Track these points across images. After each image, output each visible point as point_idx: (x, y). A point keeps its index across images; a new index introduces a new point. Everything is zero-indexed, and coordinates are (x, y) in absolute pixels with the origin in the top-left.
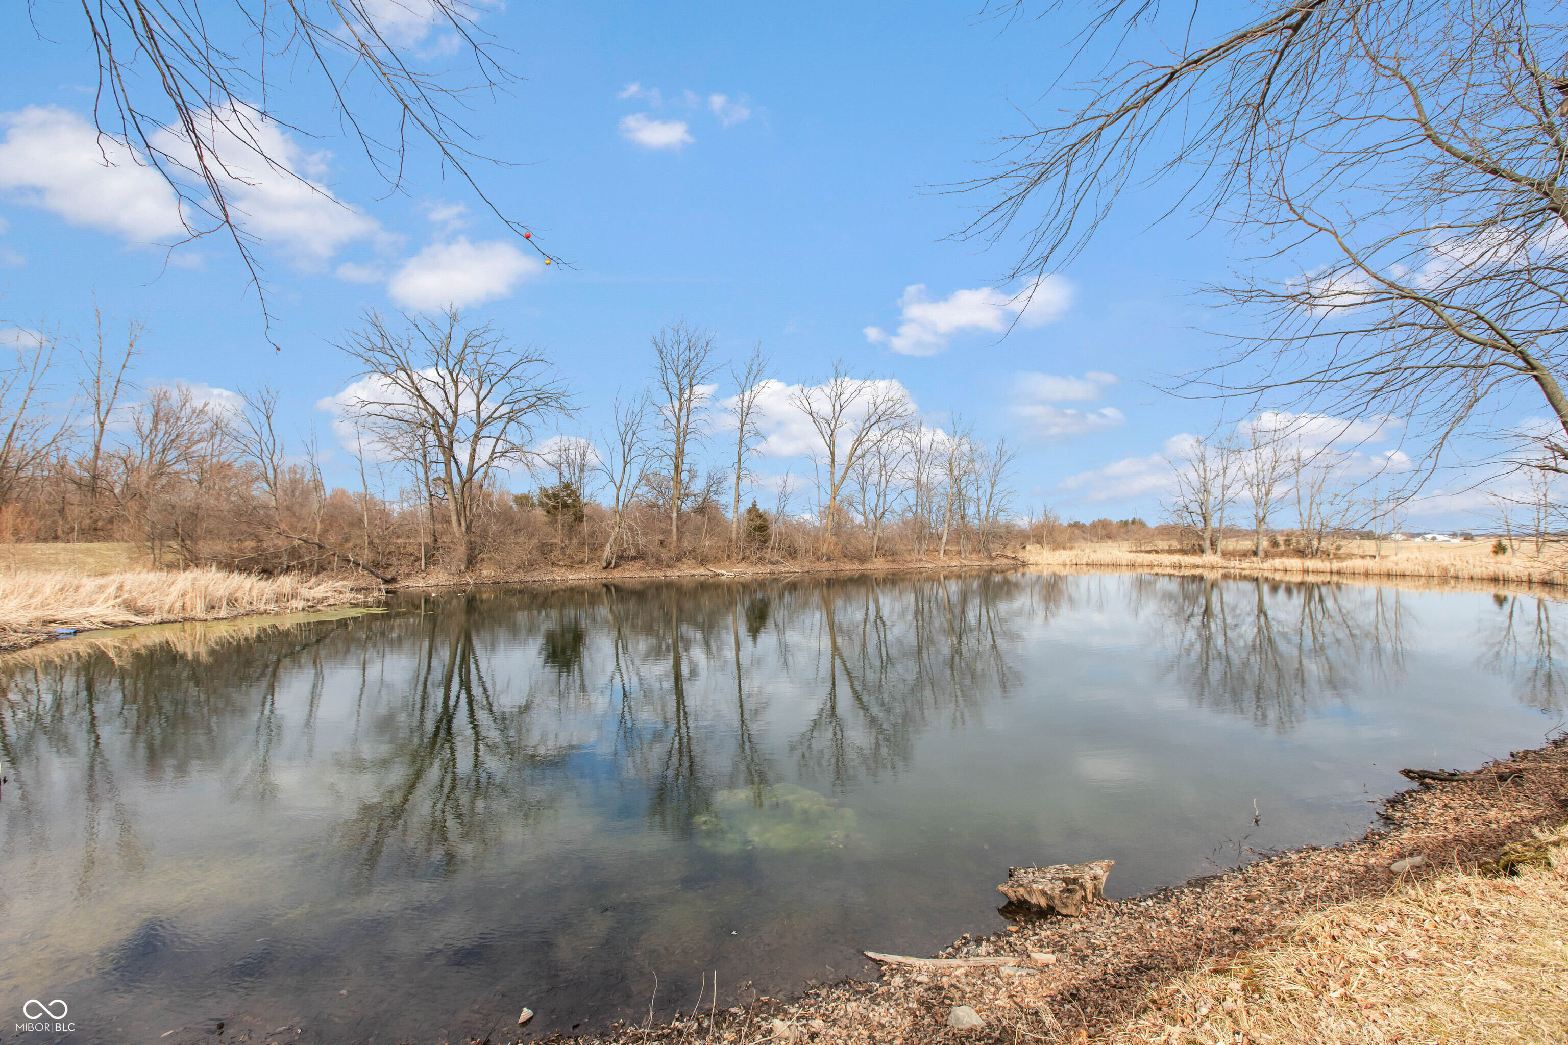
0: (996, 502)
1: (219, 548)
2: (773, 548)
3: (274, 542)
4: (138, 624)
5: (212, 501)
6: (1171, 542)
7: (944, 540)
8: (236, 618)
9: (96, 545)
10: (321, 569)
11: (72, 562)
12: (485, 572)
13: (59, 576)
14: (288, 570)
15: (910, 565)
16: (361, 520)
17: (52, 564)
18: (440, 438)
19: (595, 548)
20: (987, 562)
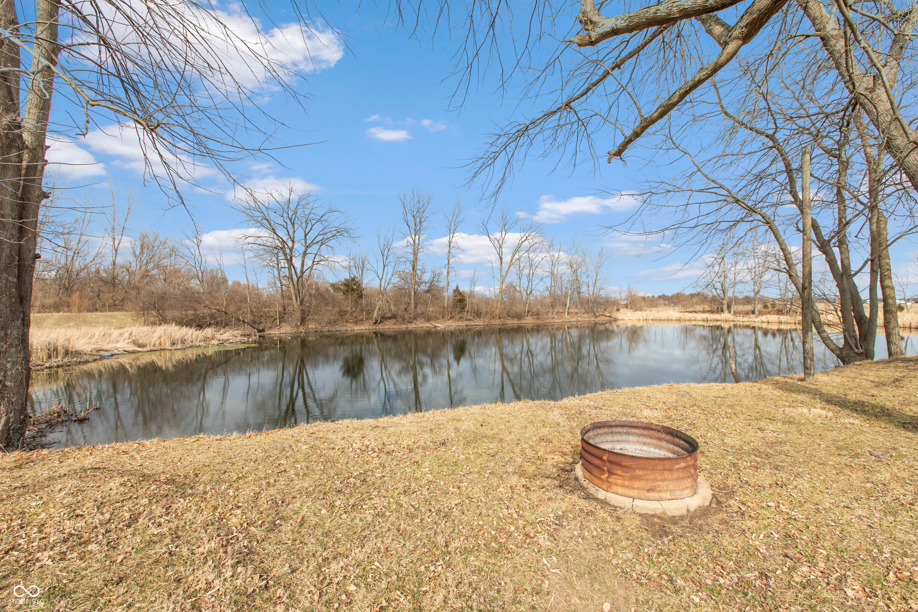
0: (598, 285)
1: (176, 314)
2: (468, 312)
3: (203, 311)
4: (140, 352)
5: (172, 290)
6: (705, 306)
7: (567, 307)
8: (185, 349)
9: (115, 313)
10: (227, 324)
11: (106, 322)
12: (310, 326)
13: (101, 328)
14: (210, 325)
15: (547, 321)
16: (246, 299)
17: (96, 323)
18: (285, 255)
19: (369, 313)
20: (593, 319)
